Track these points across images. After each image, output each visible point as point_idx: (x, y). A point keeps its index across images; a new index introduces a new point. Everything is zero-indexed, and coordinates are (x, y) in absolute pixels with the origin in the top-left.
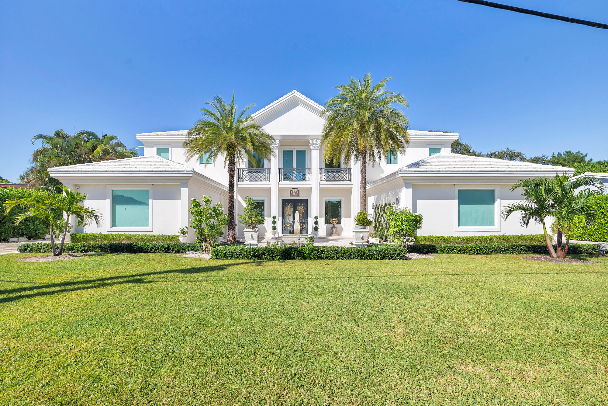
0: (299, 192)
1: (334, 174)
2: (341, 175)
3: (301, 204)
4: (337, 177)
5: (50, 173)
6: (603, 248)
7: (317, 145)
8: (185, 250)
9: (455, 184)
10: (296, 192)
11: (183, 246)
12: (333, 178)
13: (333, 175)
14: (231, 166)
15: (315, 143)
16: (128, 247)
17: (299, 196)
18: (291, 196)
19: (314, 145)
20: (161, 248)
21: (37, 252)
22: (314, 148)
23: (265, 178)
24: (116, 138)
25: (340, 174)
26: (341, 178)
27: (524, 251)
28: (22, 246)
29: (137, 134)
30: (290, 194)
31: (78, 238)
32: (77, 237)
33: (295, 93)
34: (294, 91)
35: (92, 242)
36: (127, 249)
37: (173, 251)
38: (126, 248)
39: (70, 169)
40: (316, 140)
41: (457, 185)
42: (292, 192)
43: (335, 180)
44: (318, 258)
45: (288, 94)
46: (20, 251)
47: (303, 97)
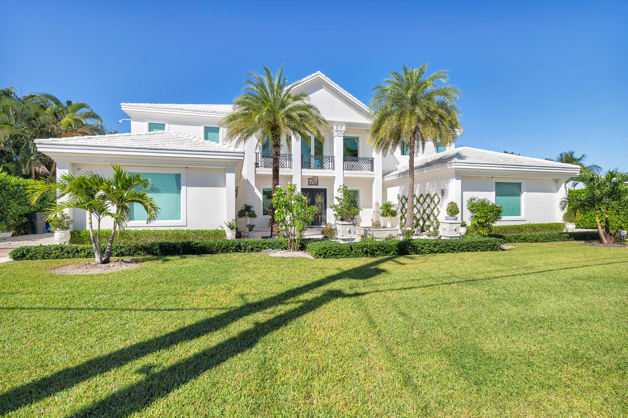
0: (318, 181)
1: (353, 163)
2: (359, 165)
3: (320, 194)
4: (355, 166)
5: (37, 146)
6: (624, 234)
7: (342, 132)
8: (261, 248)
9: (492, 177)
10: (313, 180)
11: (258, 244)
12: (351, 167)
13: (351, 164)
14: (277, 149)
15: (339, 129)
16: (185, 247)
17: (317, 185)
18: (309, 185)
19: (338, 132)
20: (232, 246)
21: (44, 259)
22: (338, 135)
23: (286, 165)
24: (88, 107)
25: (357, 163)
26: (359, 168)
27: (567, 238)
28: (17, 251)
29: (122, 104)
30: (309, 182)
31: (82, 237)
32: (81, 235)
33: (320, 75)
34: (319, 72)
35: (133, 243)
36: (184, 249)
37: (245, 249)
38: (182, 247)
39: (68, 143)
40: (341, 127)
41: (495, 177)
42: (310, 180)
43: (353, 169)
44: (432, 252)
45: (312, 74)
46: (14, 259)
47: (327, 80)
